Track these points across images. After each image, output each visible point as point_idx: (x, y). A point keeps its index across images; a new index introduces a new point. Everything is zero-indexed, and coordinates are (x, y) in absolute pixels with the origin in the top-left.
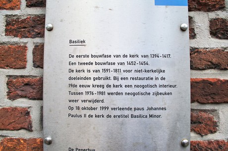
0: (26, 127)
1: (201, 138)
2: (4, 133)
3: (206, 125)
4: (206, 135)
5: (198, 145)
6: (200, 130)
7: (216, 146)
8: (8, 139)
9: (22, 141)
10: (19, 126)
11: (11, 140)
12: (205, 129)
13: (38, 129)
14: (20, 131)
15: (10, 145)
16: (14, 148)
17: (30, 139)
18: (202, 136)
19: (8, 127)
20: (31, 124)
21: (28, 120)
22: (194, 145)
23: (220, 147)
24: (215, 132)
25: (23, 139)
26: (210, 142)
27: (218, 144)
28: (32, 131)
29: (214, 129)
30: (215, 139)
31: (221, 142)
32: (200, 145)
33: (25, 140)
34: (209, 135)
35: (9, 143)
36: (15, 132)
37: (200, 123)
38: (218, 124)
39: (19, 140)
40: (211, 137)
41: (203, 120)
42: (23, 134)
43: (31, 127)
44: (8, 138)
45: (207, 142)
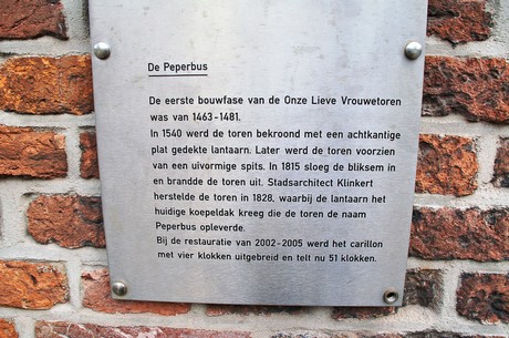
0: (52, 28)
1: (451, 50)
2: (6, 46)
3: (466, 19)
4: (464, 42)
5: (442, 64)
6: (451, 29)
7: (485, 70)
8: (16, 60)
9: (46, 63)
10: (37, 28)
11: (23, 61)
12: (461, 28)
13: (81, 33)
14: (40, 40)
15: (20, 74)
16: (31, 78)
17: (62, 58)
18: (454, 45)
19: (12, 31)
20: (63, 22)
21: (55, 13)
22: (434, 64)
23: (493, 71)
24: (485, 37)
25: (48, 59)
26: (471, 61)
27: (489, 66)
28: (66, 39)
29: (483, 30)
30: (484, 54)
31: (497, 61)
32: (447, 65)
33: (52, 61)
34: (471, 43)
35: (18, 69)
36: (30, 43)
37: (451, 14)
38: (495, 20)
39: (38, 60)
40: (475, 49)
41: (459, 7)
42: (46, 47)
43: (65, 29)
44: (16, 57)
45: (464, 60)
